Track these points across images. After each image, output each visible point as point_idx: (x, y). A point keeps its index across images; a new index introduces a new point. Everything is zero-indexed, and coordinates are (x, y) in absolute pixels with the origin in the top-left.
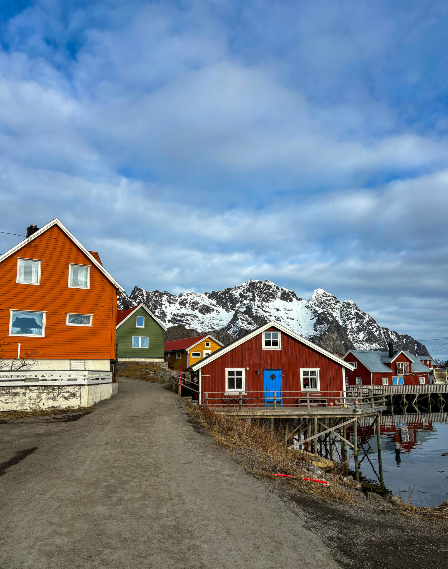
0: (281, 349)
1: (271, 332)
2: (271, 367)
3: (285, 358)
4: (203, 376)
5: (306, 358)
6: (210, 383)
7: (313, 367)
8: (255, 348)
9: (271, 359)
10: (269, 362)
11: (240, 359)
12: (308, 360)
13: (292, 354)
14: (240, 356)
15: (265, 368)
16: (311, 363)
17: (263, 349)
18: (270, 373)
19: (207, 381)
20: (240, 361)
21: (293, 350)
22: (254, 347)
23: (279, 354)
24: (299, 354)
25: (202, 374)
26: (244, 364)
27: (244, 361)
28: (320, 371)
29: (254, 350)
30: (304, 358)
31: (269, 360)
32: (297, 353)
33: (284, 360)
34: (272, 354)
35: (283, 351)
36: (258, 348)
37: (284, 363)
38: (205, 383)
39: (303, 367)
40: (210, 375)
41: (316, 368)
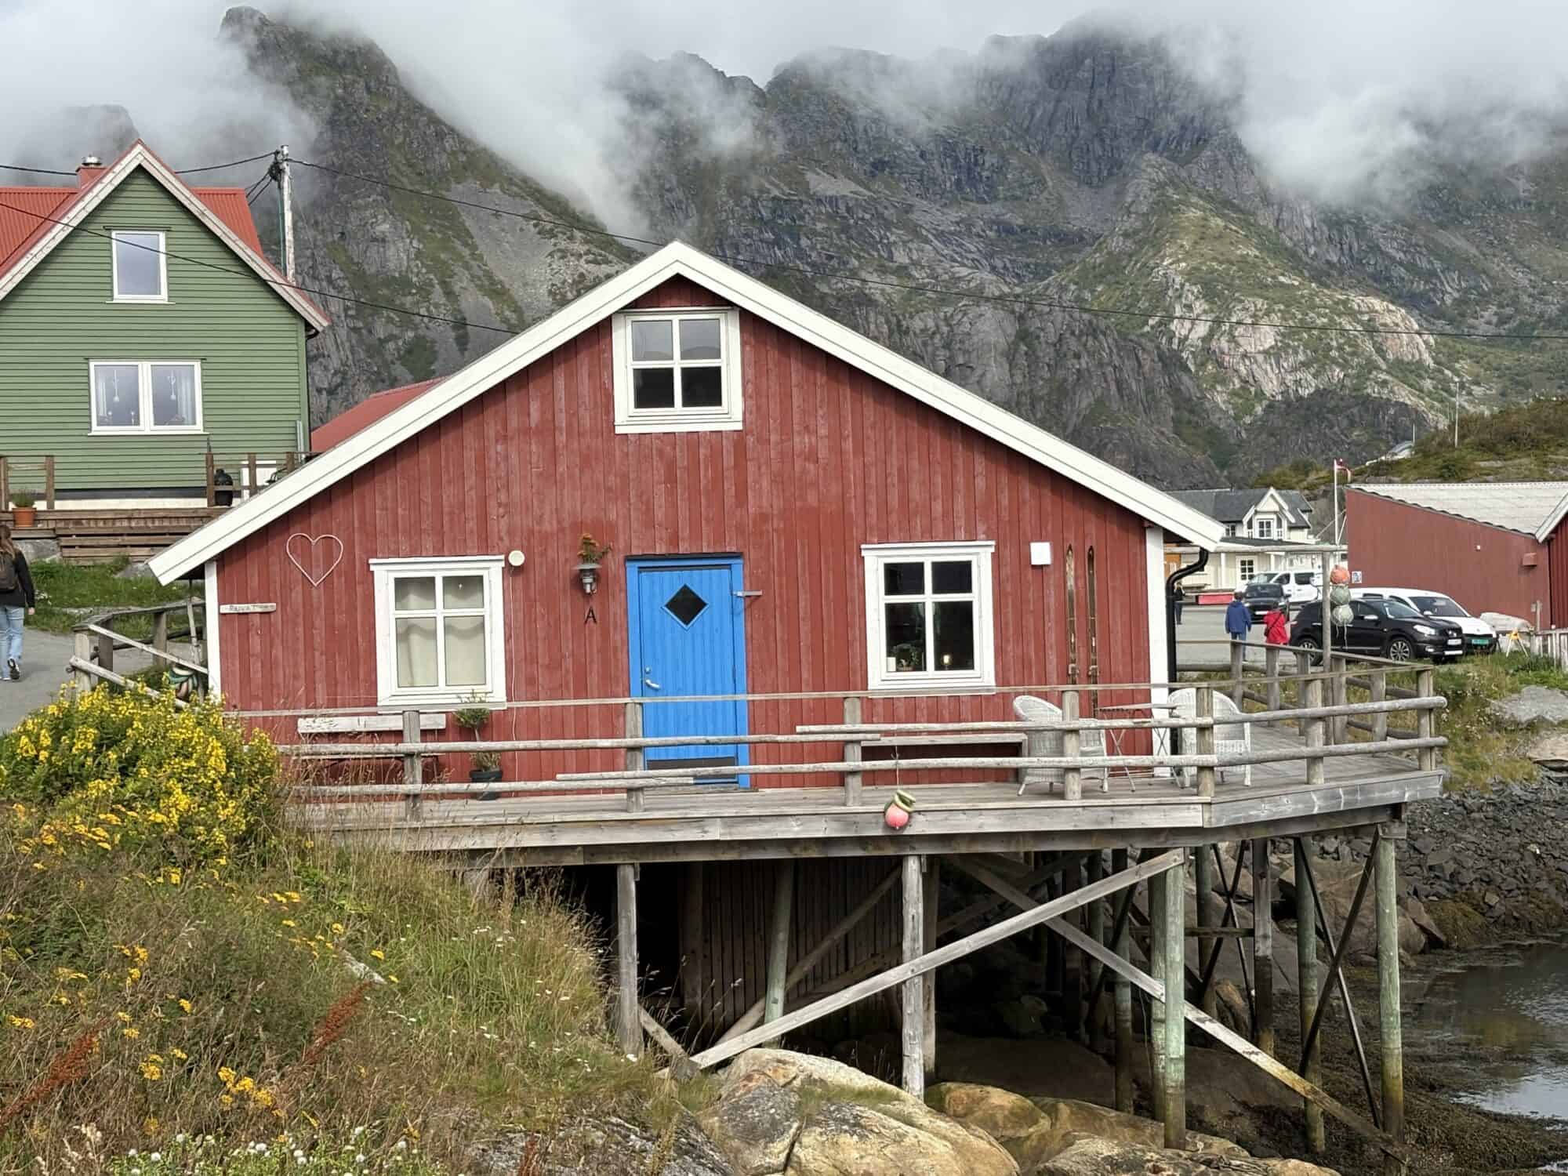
0: (739, 426)
1: (676, 319)
2: (674, 539)
3: (765, 483)
4: (225, 609)
5: (905, 481)
6: (278, 651)
7: (950, 535)
8: (569, 425)
9: (671, 493)
10: (660, 514)
11: (472, 496)
12: (916, 493)
13: (812, 456)
14: (471, 480)
15: (635, 552)
16: (938, 507)
17: (618, 430)
18: (670, 583)
19: (256, 644)
20: (472, 514)
21: (823, 431)
22: (562, 420)
23: (729, 460)
24: (860, 450)
25: (222, 601)
26: (499, 525)
27: (494, 511)
28: (996, 558)
29: (562, 438)
30: (894, 479)
31: (661, 501)
32: (849, 445)
33: (763, 496)
34: (682, 462)
35: (750, 440)
36: (587, 422)
37: (764, 518)
38: (245, 655)
39: (885, 537)
40: (271, 606)
41: (972, 537)
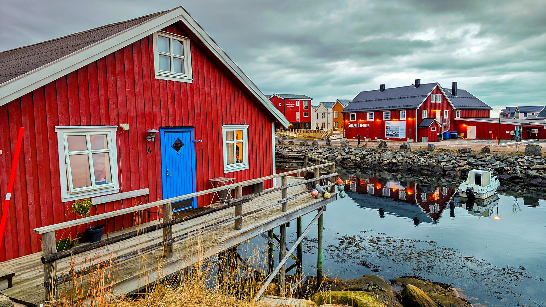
0: (191, 81)
1: (172, 38)
2: (175, 122)
3: (199, 102)
5: (230, 105)
7: (239, 123)
8: (139, 73)
9: (174, 103)
10: (170, 111)
11: (102, 99)
12: (232, 109)
13: (210, 95)
14: (102, 92)
15: (163, 125)
16: (237, 114)
17: (156, 78)
18: (174, 137)
20: (103, 106)
21: (212, 87)
22: (136, 69)
23: (189, 94)
24: (221, 94)
26: (113, 114)
28: (248, 130)
29: (137, 77)
31: (170, 107)
32: (218, 92)
33: (198, 108)
34: (176, 92)
35: (194, 88)
36: (145, 72)
37: (198, 114)
39: (227, 122)
41: (243, 123)
